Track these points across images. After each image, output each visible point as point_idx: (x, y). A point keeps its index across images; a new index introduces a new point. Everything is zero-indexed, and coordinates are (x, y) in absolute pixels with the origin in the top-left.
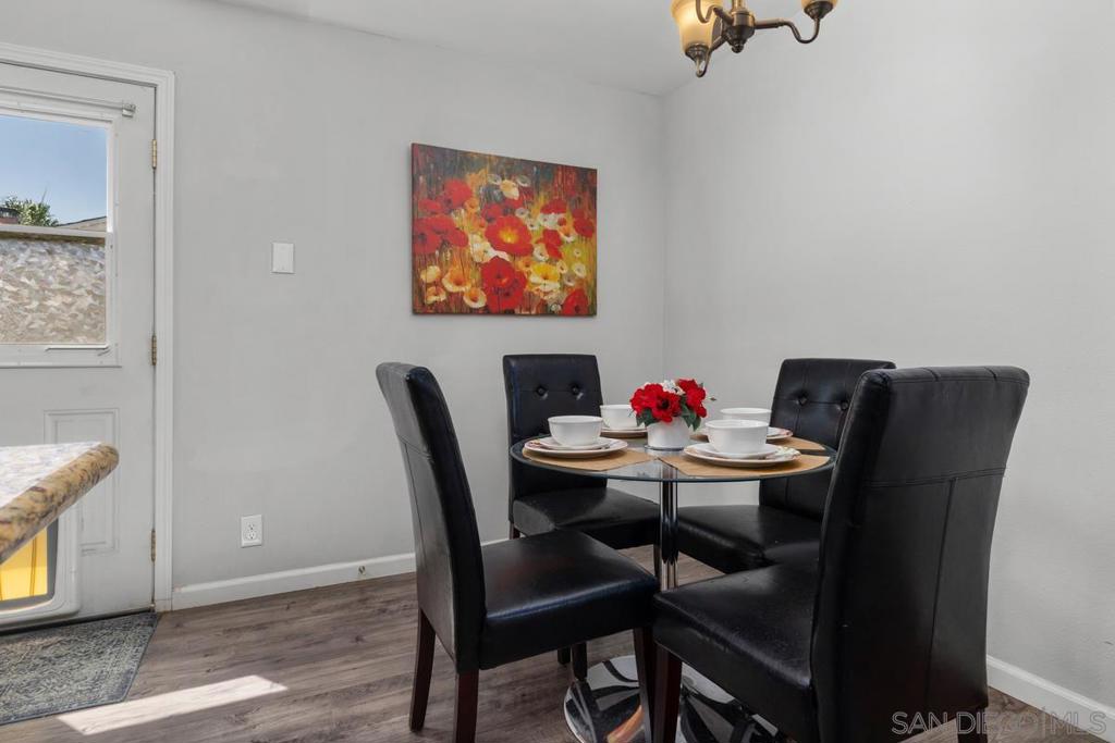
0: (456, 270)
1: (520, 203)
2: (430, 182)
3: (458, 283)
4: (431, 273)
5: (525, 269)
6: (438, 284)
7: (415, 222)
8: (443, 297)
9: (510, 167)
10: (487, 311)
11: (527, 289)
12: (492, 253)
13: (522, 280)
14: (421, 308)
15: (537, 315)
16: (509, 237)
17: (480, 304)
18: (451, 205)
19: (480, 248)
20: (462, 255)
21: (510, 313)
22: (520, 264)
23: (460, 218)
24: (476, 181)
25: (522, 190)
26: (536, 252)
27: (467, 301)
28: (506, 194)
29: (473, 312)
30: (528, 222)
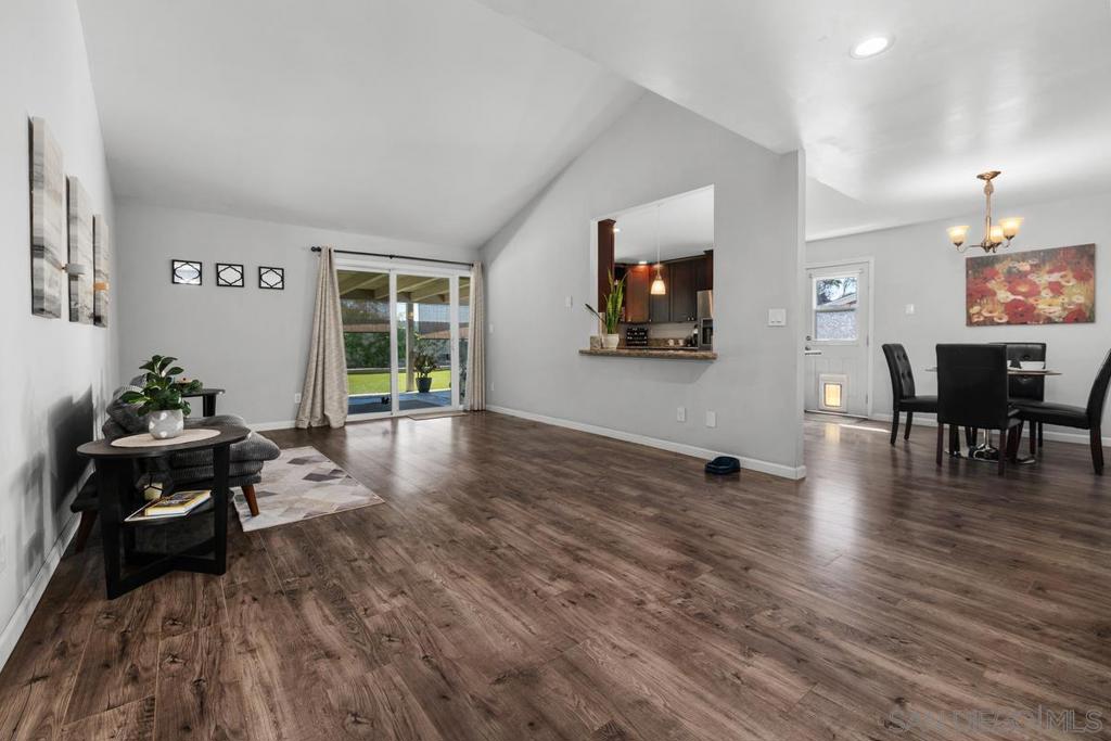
0: (990, 307)
1: (1032, 272)
2: (974, 272)
3: (991, 312)
4: (976, 309)
5: (1035, 303)
6: (979, 313)
7: (968, 289)
8: (982, 319)
9: (1024, 257)
10: (1008, 323)
11: (1036, 312)
12: (1012, 297)
13: (1033, 308)
14: (970, 323)
15: (1044, 323)
16: (1023, 289)
17: (1004, 320)
18: (986, 280)
19: (1004, 295)
20: (993, 300)
21: (1026, 323)
22: (1031, 301)
23: (992, 285)
24: (1001, 268)
25: (1031, 265)
26: (1043, 294)
27: (995, 319)
28: (1021, 269)
29: (999, 324)
30: (1036, 280)
